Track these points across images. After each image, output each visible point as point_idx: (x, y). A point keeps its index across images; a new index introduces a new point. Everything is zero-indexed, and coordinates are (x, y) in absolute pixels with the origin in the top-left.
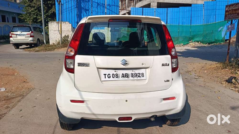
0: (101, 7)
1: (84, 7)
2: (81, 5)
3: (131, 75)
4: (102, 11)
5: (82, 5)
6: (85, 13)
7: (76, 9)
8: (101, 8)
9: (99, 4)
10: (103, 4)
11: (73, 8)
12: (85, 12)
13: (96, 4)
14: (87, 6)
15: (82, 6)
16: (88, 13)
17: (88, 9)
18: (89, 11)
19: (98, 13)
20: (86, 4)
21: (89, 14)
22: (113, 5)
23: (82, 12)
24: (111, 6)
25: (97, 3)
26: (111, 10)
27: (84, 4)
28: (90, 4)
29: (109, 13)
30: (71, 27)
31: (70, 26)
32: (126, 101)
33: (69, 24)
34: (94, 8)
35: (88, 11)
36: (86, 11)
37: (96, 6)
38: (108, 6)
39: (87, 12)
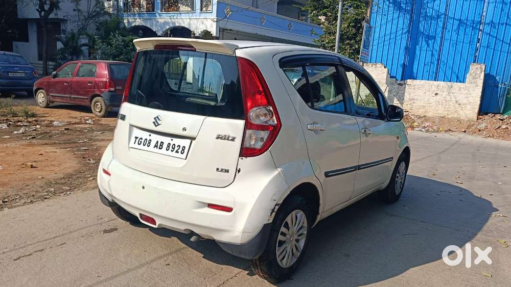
0: (467, 30)
1: (426, 31)
2: (419, 27)
3: (167, 146)
4: (469, 39)
5: (420, 25)
6: (424, 43)
7: (405, 37)
8: (469, 30)
9: (464, 23)
10: (474, 23)
11: (399, 33)
12: (426, 41)
13: (457, 23)
14: (432, 29)
15: (421, 28)
16: (431, 45)
17: (434, 35)
18: (435, 39)
19: (456, 43)
20: (431, 24)
21: (433, 46)
22: (502, 24)
23: (419, 41)
24: (497, 27)
25: (460, 20)
26: (494, 37)
27: (427, 23)
28: (439, 23)
29: (487, 43)
30: (385, 75)
31: (384, 73)
32: (143, 188)
33: (383, 67)
34: (449, 31)
35: (432, 39)
36: (427, 39)
37: (455, 27)
38: (489, 25)
39: (430, 42)
